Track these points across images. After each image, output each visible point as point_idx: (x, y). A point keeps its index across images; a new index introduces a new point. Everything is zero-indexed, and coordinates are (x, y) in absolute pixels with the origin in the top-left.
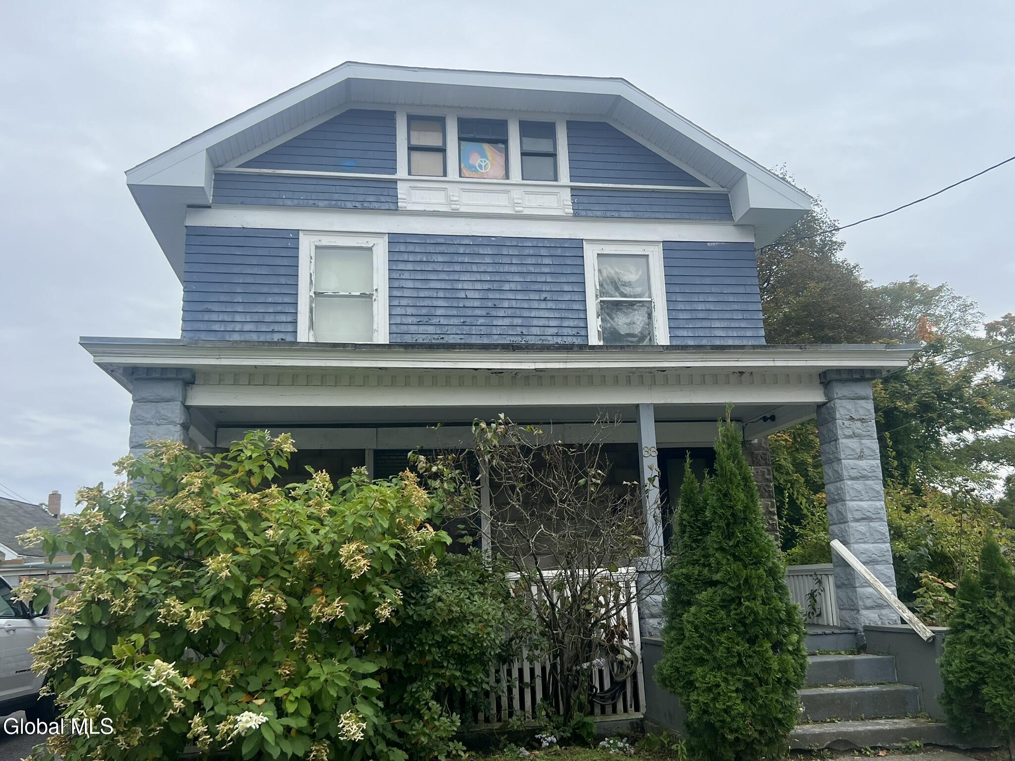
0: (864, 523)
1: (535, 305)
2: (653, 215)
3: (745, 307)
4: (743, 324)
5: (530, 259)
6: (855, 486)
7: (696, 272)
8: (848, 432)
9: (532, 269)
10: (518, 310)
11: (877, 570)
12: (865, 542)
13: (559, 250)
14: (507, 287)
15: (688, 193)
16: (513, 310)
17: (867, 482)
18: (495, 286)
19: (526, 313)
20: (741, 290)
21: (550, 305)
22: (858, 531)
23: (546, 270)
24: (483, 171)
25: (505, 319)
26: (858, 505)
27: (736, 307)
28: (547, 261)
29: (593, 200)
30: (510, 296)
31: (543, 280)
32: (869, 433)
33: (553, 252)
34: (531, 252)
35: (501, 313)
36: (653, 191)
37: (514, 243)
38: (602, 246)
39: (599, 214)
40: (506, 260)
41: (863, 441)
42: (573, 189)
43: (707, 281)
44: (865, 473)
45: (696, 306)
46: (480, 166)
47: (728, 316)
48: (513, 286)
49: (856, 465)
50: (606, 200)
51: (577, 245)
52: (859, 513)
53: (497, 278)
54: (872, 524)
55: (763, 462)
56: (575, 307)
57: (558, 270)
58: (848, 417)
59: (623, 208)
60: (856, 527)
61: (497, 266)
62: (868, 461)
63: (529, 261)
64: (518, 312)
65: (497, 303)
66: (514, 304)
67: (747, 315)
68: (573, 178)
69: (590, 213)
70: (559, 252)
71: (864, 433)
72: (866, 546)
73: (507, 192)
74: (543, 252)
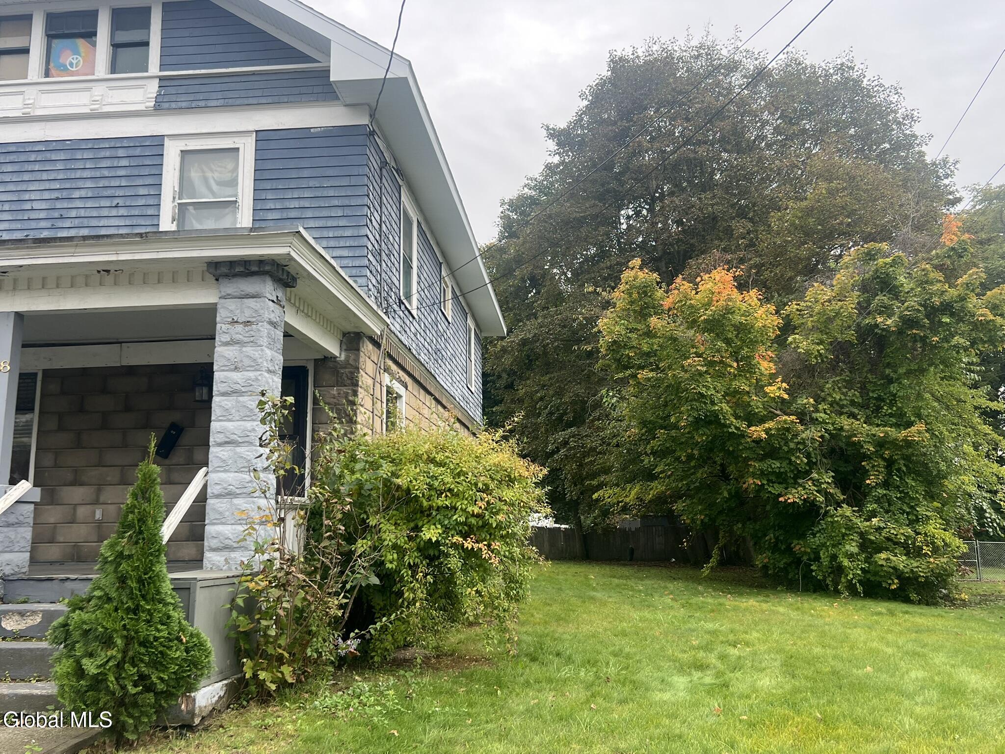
0: (228, 448)
1: (105, 212)
2: (246, 101)
3: (346, 202)
4: (342, 223)
5: (105, 162)
6: (223, 404)
7: (292, 164)
8: (226, 338)
9: (106, 173)
10: (86, 220)
11: (235, 505)
12: (225, 471)
13: (139, 149)
14: (76, 194)
15: (295, 72)
16: (81, 220)
17: (241, 399)
18: (65, 194)
19: (94, 223)
20: (345, 182)
21: (122, 212)
22: (218, 457)
23: (122, 172)
24: (74, 69)
25: (71, 230)
26: (221, 426)
27: (336, 202)
28: (124, 162)
29: (182, 90)
30: (79, 204)
31: (117, 184)
32: (252, 339)
33: (131, 152)
34: (108, 153)
35: (67, 224)
36: (253, 73)
37: (90, 146)
38: (187, 142)
39: (184, 104)
40: (80, 165)
41: (244, 349)
42: (161, 79)
43: (306, 173)
44: (238, 387)
45: (288, 204)
46: (71, 64)
47: (325, 213)
48: (83, 193)
49: (226, 377)
50: (197, 89)
51: (156, 143)
52: (221, 436)
53: (68, 186)
54: (238, 449)
55: (349, 382)
56: (149, 213)
57: (136, 172)
58: (230, 320)
59: (214, 96)
60: (217, 452)
61: (69, 172)
62: (246, 373)
63: (104, 164)
64: (86, 222)
65: (65, 214)
66: (82, 213)
67: (348, 212)
68: (163, 67)
69: (173, 105)
70: (138, 152)
71: (246, 340)
72: (223, 475)
73: (89, 89)
74: (121, 153)
